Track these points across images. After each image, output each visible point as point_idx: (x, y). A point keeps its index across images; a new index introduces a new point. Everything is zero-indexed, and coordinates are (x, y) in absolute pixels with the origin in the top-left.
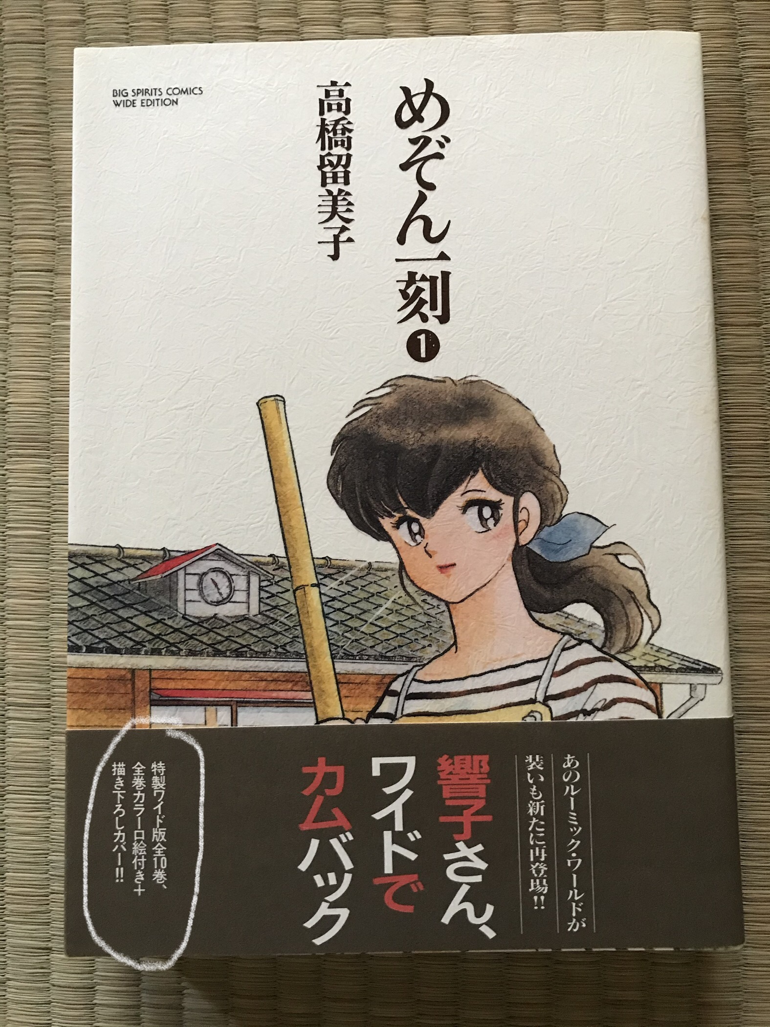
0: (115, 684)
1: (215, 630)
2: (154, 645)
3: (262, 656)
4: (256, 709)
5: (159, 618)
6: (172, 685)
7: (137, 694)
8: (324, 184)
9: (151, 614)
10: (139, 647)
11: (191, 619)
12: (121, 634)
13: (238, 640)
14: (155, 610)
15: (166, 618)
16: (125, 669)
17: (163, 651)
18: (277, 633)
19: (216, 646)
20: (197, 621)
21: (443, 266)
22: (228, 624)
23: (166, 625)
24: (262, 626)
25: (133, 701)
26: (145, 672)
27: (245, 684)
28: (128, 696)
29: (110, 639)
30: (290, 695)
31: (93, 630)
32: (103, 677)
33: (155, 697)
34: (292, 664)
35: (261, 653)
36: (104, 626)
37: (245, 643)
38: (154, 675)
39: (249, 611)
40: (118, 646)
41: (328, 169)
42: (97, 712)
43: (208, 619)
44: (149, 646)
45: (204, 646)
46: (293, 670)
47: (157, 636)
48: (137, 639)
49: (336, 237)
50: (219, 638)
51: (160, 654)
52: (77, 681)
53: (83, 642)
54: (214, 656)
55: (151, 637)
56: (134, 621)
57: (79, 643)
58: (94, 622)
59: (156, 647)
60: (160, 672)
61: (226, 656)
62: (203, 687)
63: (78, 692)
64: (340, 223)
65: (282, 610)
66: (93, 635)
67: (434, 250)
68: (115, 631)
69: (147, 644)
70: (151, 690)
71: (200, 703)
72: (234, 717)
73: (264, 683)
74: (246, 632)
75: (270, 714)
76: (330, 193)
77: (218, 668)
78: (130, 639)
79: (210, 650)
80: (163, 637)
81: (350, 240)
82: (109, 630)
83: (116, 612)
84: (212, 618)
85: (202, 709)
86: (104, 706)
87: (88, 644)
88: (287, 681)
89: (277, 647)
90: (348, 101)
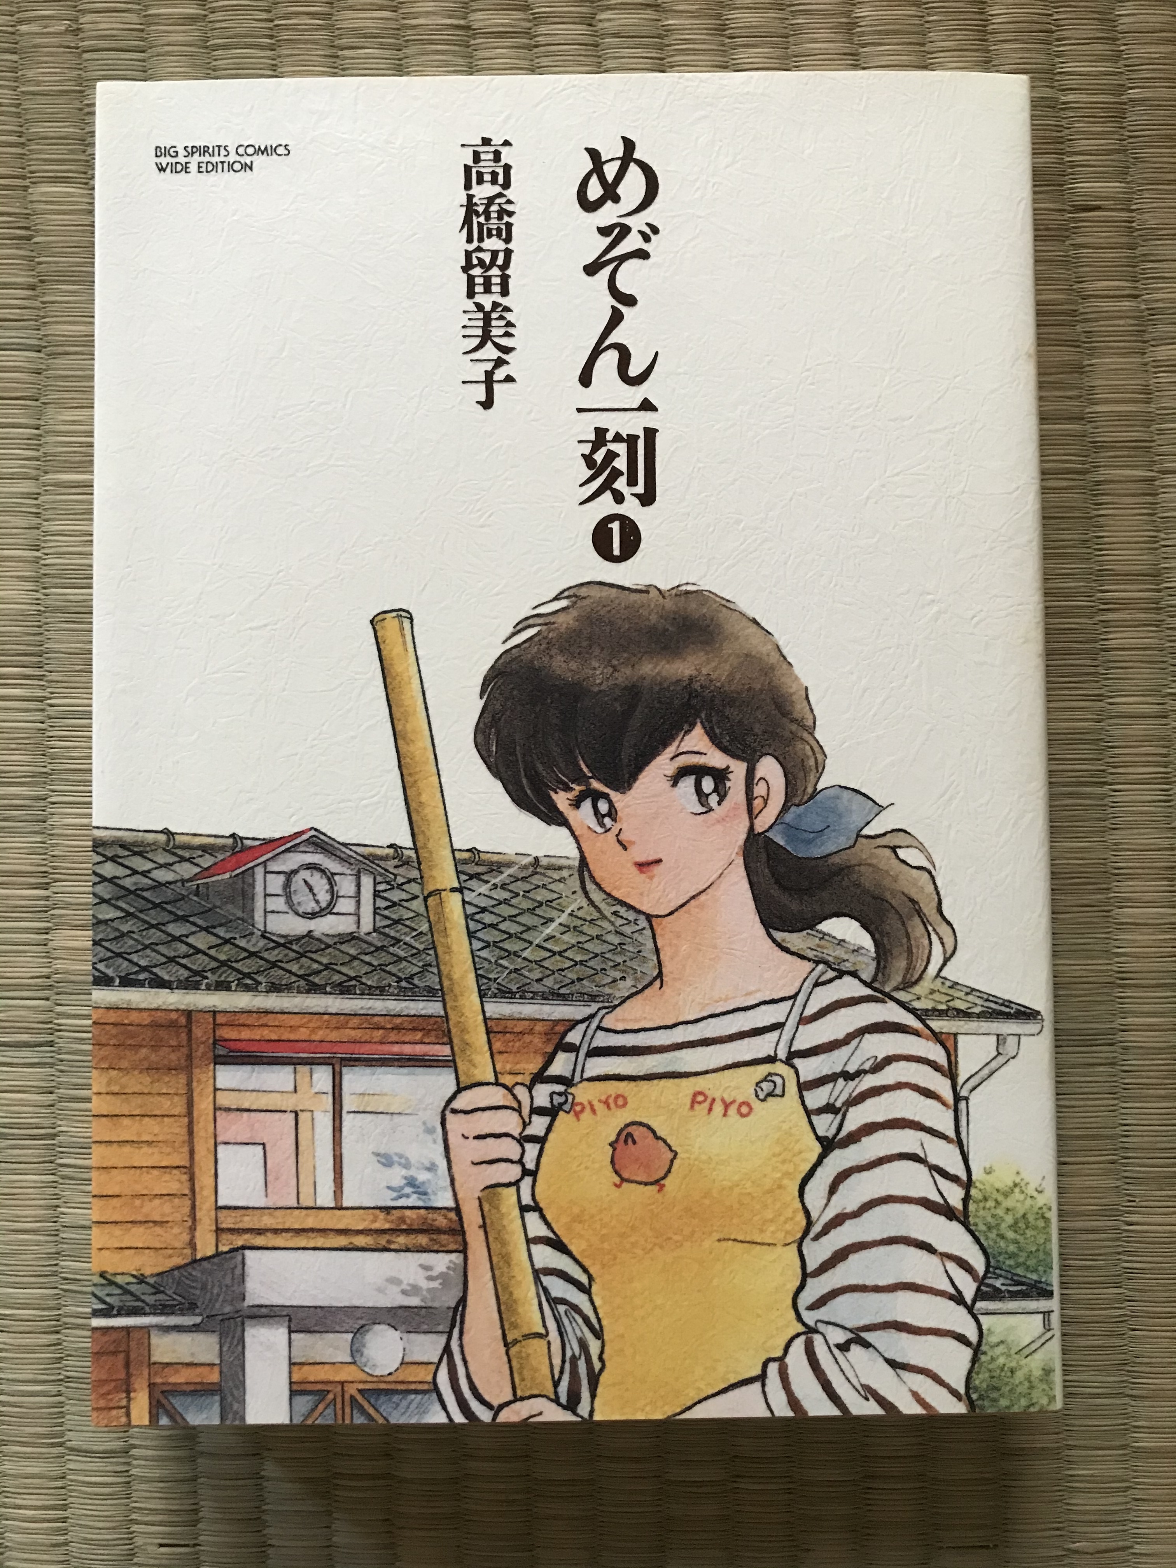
0: (162, 1033)
1: (308, 954)
2: (220, 976)
3: (378, 992)
4: (368, 1070)
5: (228, 936)
6: (245, 1034)
7: (194, 1046)
8: (471, 294)
9: (215, 931)
10: (198, 978)
11: (274, 938)
12: (171, 960)
13: (344, 969)
14: (221, 925)
15: (237, 936)
16: (177, 1010)
17: (233, 985)
18: (400, 959)
19: (311, 978)
20: (282, 941)
21: (647, 419)
22: (328, 946)
23: (237, 946)
24: (378, 949)
25: (189, 1057)
26: (207, 1016)
27: (353, 1033)
28: (182, 1049)
29: (155, 967)
30: (419, 1049)
31: (129, 954)
32: (146, 1022)
33: (221, 1051)
34: (421, 1005)
35: (377, 988)
36: (146, 947)
37: (353, 974)
38: (220, 1019)
39: (358, 927)
40: (166, 977)
41: (477, 271)
42: (136, 1072)
43: (299, 939)
44: (212, 978)
45: (294, 979)
46: (423, 1012)
47: (223, 963)
48: (194, 967)
49: (489, 374)
50: (315, 966)
51: (228, 989)
52: (107, 1027)
53: (116, 970)
54: (308, 992)
55: (214, 964)
56: (191, 940)
57: (110, 972)
58: (131, 942)
59: (222, 979)
60: (228, 1015)
61: (326, 993)
62: (292, 1037)
63: (108, 1045)
64: (495, 354)
65: (407, 926)
66: (130, 961)
67: (634, 396)
68: (163, 955)
69: (209, 974)
70: (214, 1043)
71: (287, 1061)
72: (337, 1082)
73: (381, 1031)
74: (354, 958)
75: (390, 1076)
76: (480, 307)
77: (315, 1010)
78: (185, 967)
79: (302, 983)
80: (234, 964)
81: (509, 379)
82: (154, 954)
83: (163, 928)
84: (303, 937)
85: (290, 1069)
86: (146, 1065)
87: (123, 974)
88: (414, 1029)
89: (400, 980)
90: (507, 168)
